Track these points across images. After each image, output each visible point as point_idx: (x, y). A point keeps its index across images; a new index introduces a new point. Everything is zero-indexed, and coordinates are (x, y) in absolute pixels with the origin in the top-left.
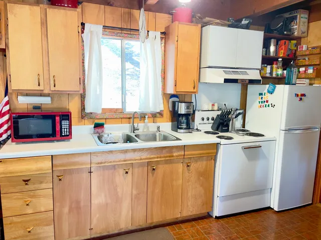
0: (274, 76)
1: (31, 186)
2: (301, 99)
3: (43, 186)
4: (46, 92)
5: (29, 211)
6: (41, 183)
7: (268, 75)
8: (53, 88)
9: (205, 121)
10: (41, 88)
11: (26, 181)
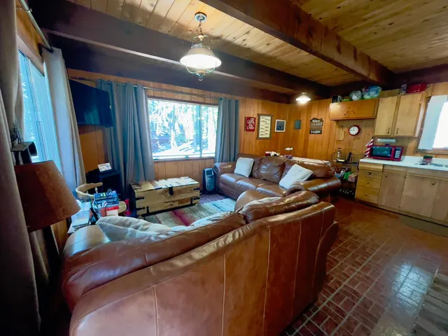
1: (371, 176)
3: (377, 177)
4: (392, 136)
6: (376, 175)
8: (396, 134)
10: (389, 134)
11: (370, 173)
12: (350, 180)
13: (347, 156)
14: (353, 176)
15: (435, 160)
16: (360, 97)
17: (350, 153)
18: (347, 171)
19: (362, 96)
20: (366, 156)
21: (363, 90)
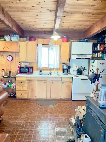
0: (99, 57)
1: (22, 84)
2: (102, 65)
3: (25, 84)
4: (27, 62)
5: (22, 90)
6: (25, 83)
7: (96, 57)
8: (29, 61)
9: (74, 71)
10: (26, 61)
11: (22, 82)
12: (12, 88)
13: (9, 73)
14: (14, 85)
15: (44, 72)
16: (10, 39)
17: (10, 72)
18: (10, 83)
19: (11, 39)
20: (18, 72)
21: (11, 35)
